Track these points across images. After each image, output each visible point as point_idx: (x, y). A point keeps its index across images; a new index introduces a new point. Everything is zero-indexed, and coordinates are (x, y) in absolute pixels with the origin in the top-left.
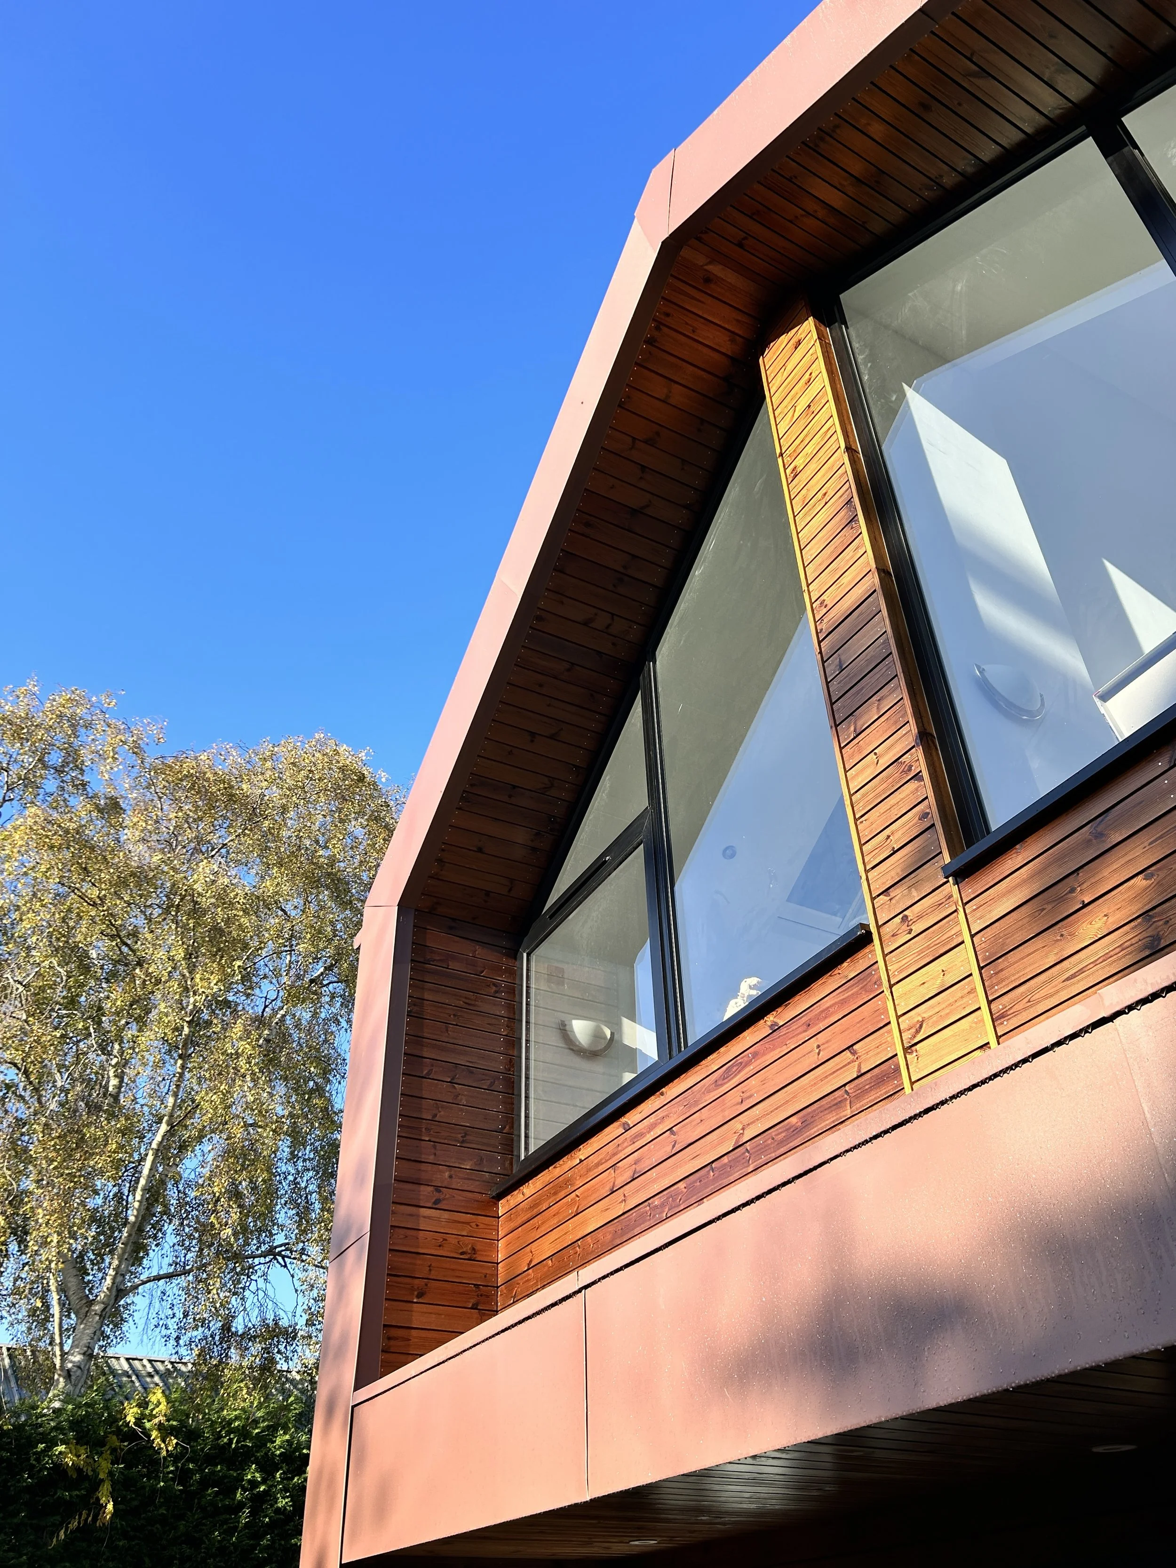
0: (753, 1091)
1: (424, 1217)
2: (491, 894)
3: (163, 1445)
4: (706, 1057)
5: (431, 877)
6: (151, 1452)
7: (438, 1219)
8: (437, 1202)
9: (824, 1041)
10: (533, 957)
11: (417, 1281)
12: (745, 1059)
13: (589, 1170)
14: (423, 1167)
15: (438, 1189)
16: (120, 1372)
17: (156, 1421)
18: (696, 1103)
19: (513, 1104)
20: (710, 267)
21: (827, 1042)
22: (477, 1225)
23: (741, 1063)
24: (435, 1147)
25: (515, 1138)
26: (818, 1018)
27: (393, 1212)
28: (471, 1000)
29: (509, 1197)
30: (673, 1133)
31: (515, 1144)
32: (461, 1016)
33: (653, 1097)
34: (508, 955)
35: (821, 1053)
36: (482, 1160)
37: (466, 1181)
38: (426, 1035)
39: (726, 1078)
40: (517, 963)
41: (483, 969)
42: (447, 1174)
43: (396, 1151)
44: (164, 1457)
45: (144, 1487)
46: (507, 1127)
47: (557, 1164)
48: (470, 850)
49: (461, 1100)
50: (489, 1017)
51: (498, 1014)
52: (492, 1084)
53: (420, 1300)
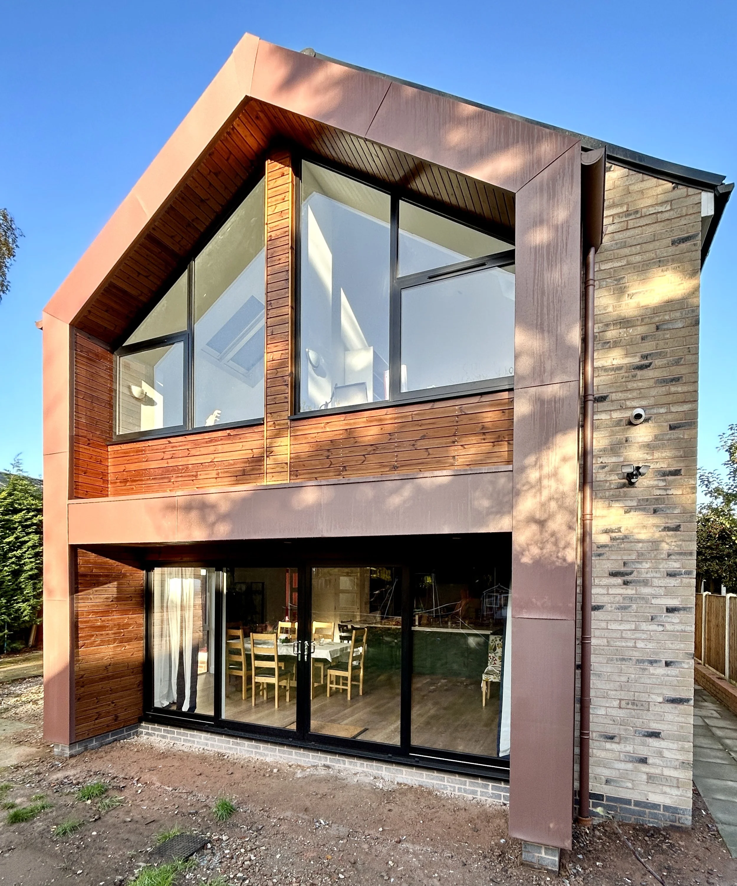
0: (218, 449)
7: (89, 450)
8: (90, 444)
10: (121, 358)
12: (217, 439)
13: (152, 450)
15: (89, 440)
19: (112, 413)
20: (259, 113)
21: (246, 445)
25: (114, 426)
29: (111, 447)
30: (189, 450)
33: (181, 437)
34: (110, 354)
35: (244, 448)
36: (102, 431)
39: (210, 442)
40: (113, 359)
42: (91, 435)
46: (111, 421)
52: (105, 405)
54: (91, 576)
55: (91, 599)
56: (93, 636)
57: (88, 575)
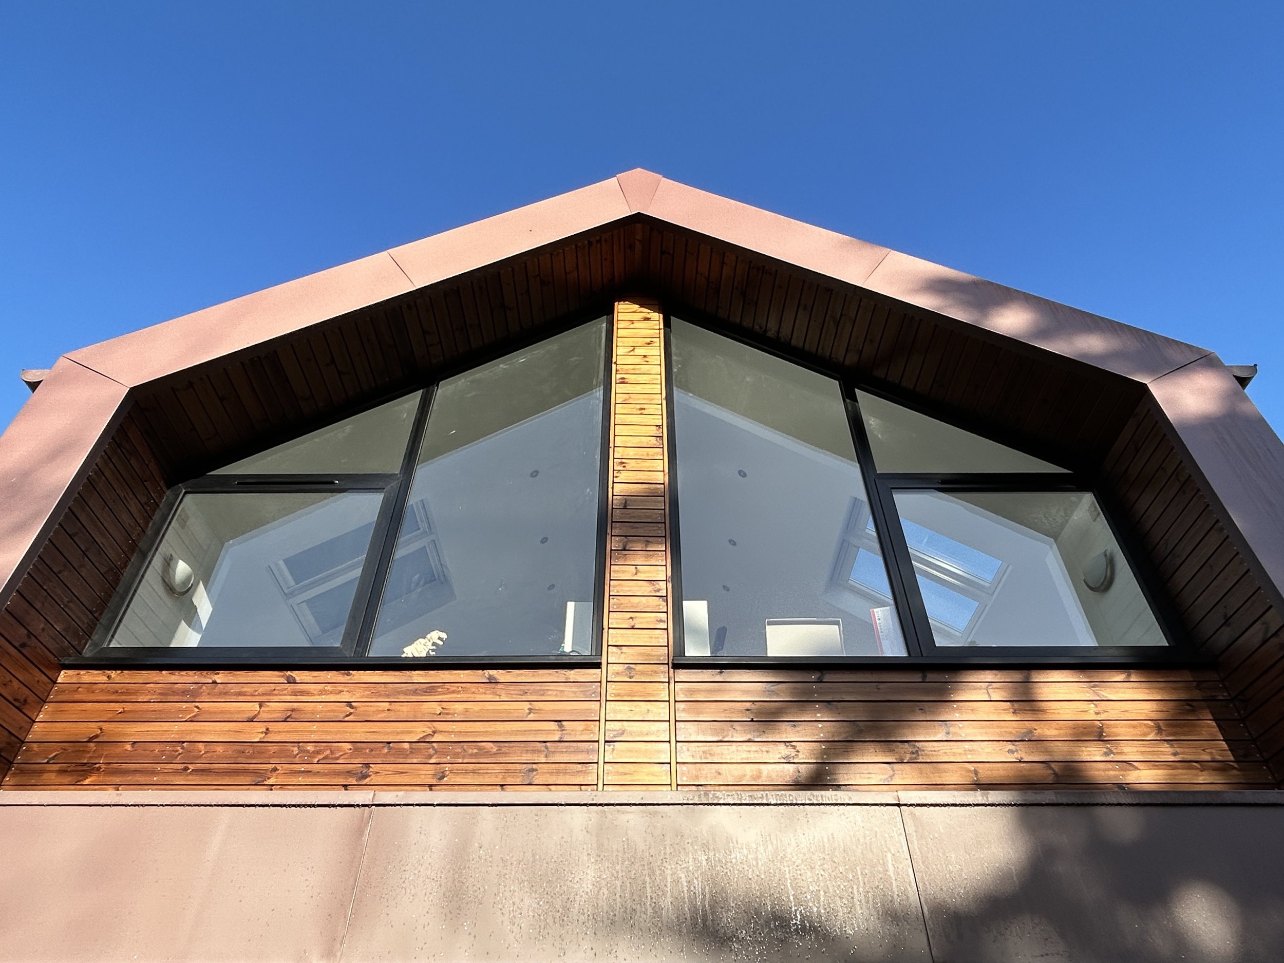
0: (454, 712)
8: (23, 645)
12: (454, 688)
14: (30, 610)
15: (30, 634)
18: (385, 695)
20: (637, 243)
23: (448, 689)
24: (46, 598)
28: (129, 496)
30: (351, 707)
32: (116, 505)
35: (532, 714)
36: (70, 629)
37: (51, 640)
38: (89, 503)
46: (98, 613)
48: (216, 394)
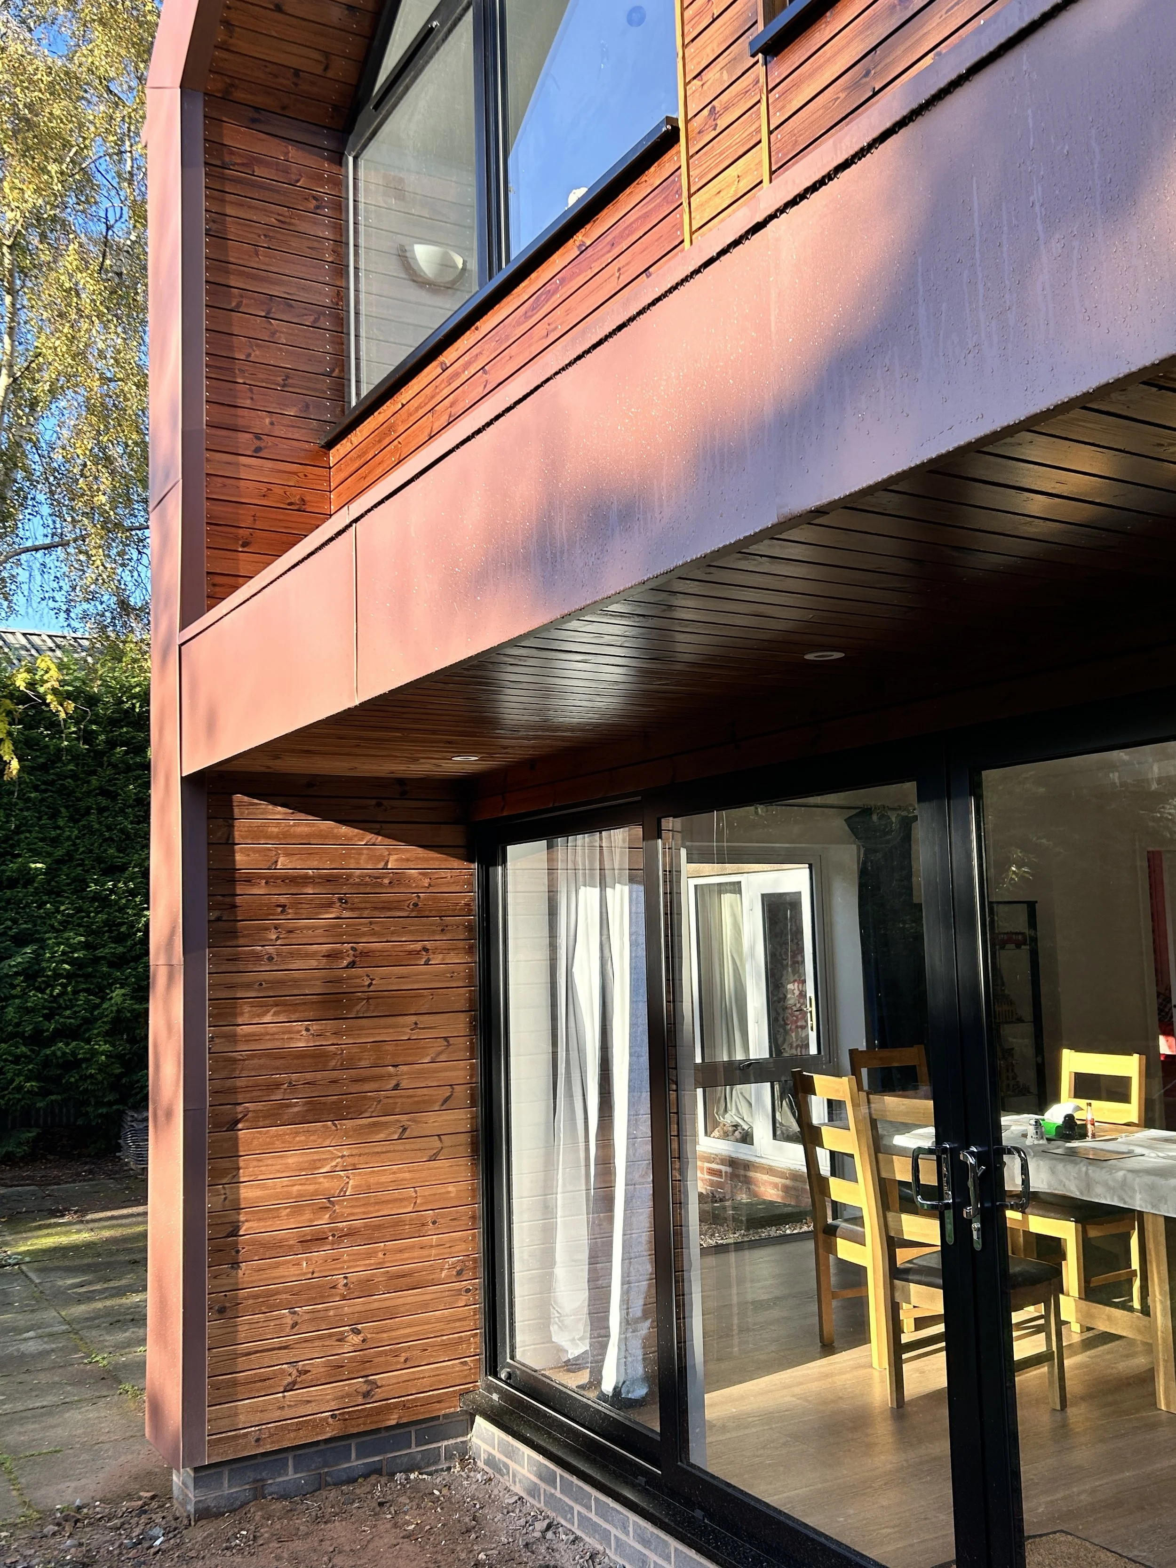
0: (558, 322)
1: (244, 465)
2: (301, 73)
3: (60, 708)
4: (518, 285)
5: (216, 47)
6: (48, 715)
7: (261, 468)
8: (258, 449)
9: (624, 263)
10: (361, 162)
11: (241, 531)
12: (553, 286)
13: (410, 415)
14: (240, 411)
15: (258, 437)
16: (17, 646)
17: (48, 685)
18: (507, 337)
19: (343, 344)
21: (627, 264)
22: (306, 476)
23: (549, 291)
24: (251, 391)
25: (346, 382)
26: (622, 236)
27: (208, 460)
28: (285, 216)
29: (338, 446)
30: (485, 373)
31: (346, 390)
32: (273, 238)
33: (468, 333)
34: (330, 160)
35: (621, 277)
36: (307, 406)
37: (291, 429)
38: (232, 260)
39: (534, 308)
40: (343, 170)
41: (298, 177)
42: (267, 421)
43: (205, 394)
44: (64, 720)
45: (47, 747)
46: (337, 370)
47: (381, 410)
48: (266, 8)
49: (280, 337)
50: (309, 239)
51: (321, 235)
52: (317, 320)
53: (245, 549)
54: (269, 880)
55: (270, 959)
56: (278, 1085)
57: (261, 877)
